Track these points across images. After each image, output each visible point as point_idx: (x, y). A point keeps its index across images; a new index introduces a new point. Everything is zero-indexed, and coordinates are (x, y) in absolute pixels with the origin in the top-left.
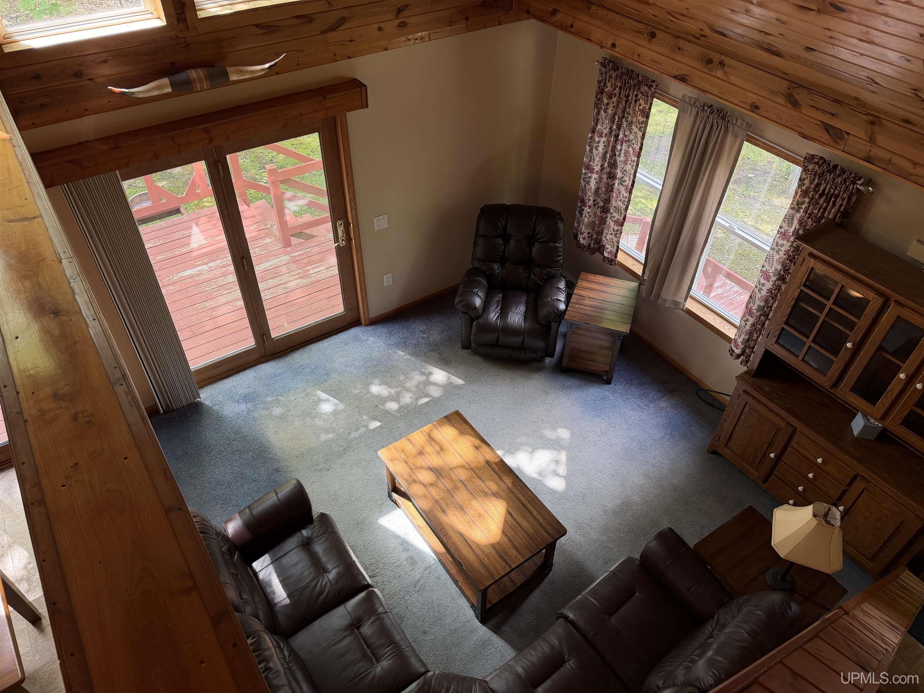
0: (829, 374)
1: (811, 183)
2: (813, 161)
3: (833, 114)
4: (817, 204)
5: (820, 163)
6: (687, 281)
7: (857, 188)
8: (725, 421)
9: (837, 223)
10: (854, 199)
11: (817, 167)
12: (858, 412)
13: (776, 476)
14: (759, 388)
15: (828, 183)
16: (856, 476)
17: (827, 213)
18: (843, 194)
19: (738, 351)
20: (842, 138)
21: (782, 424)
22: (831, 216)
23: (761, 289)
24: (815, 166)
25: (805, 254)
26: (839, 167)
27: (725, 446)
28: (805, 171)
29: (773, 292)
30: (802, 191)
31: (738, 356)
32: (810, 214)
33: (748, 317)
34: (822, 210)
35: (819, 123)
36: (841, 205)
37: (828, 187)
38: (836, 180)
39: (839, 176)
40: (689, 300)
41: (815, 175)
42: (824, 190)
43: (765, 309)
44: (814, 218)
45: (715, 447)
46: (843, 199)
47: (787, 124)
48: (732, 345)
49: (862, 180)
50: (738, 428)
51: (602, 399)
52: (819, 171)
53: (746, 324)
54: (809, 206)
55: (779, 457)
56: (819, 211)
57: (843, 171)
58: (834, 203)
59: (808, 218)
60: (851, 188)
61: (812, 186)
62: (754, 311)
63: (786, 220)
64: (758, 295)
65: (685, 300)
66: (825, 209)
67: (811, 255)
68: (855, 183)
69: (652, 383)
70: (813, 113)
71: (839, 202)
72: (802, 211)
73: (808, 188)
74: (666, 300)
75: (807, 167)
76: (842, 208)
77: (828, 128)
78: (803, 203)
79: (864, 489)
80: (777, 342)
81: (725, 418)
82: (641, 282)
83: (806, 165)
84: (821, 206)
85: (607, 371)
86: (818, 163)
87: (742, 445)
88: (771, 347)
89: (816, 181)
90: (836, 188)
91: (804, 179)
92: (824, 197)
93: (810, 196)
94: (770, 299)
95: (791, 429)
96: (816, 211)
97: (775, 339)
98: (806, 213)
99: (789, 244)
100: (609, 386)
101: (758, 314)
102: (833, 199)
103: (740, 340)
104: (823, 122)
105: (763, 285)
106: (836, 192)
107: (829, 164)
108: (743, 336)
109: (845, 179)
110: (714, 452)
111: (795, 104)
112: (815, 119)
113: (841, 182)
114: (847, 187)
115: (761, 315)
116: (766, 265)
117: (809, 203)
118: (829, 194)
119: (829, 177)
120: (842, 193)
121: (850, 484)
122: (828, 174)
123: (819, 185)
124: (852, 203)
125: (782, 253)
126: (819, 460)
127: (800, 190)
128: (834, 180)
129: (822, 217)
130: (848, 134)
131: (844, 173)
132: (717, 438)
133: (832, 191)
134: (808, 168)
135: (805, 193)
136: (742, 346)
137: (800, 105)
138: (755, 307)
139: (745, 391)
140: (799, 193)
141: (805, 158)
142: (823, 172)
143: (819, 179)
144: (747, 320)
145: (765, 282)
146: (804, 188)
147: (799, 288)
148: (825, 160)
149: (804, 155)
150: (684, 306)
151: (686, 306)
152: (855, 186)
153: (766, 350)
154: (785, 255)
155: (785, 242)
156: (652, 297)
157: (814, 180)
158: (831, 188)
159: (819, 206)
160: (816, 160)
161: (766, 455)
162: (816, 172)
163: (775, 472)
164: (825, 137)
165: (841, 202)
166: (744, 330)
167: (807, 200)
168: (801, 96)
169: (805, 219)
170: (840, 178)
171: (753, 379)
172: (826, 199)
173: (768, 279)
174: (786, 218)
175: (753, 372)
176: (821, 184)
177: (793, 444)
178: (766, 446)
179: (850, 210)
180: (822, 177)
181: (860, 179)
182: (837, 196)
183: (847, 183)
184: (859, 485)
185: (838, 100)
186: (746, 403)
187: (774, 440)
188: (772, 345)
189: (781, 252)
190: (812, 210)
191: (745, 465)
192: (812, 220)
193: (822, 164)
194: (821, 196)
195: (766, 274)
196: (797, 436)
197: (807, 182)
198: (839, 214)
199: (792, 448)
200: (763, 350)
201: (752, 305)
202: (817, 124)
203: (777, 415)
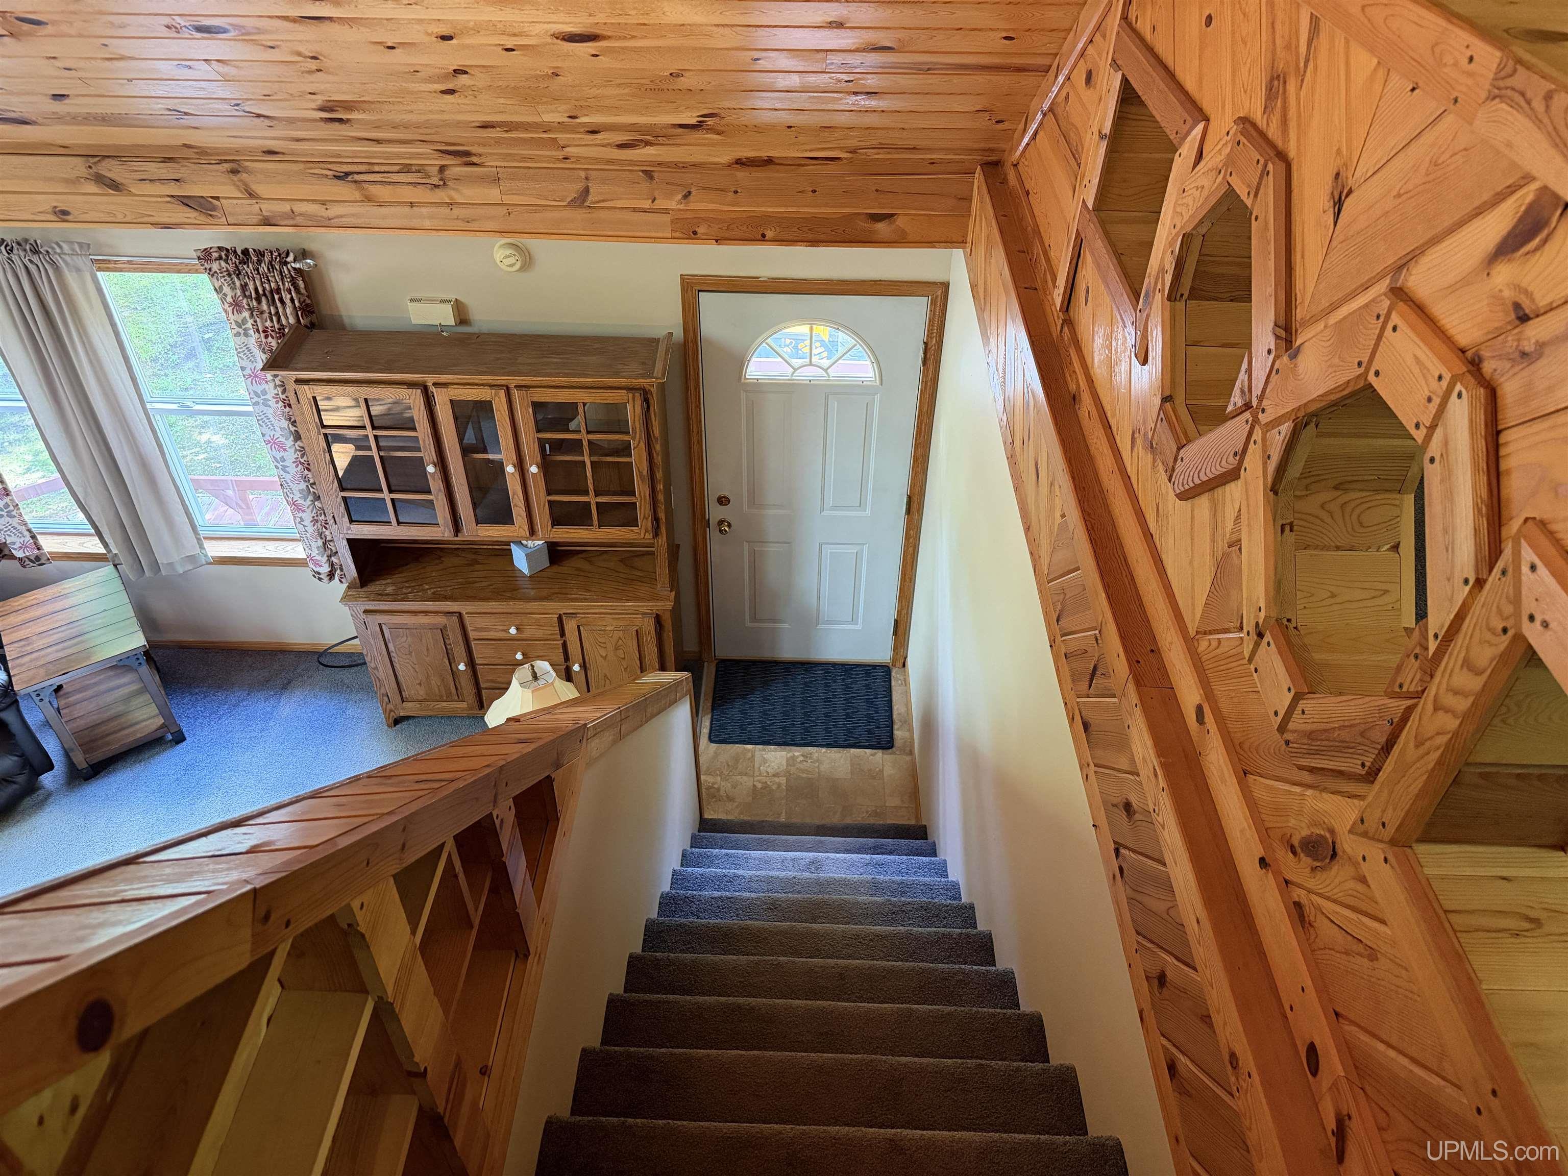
0: (440, 521)
1: (233, 289)
2: (213, 258)
3: (177, 180)
4: (262, 313)
5: (224, 257)
6: (180, 518)
7: (295, 269)
8: (376, 668)
9: (306, 326)
10: (301, 284)
11: (223, 264)
12: (508, 544)
13: (486, 689)
14: (380, 595)
15: (254, 278)
16: (560, 619)
17: (283, 318)
18: (284, 284)
19: (325, 569)
20: (214, 208)
21: (440, 620)
22: (292, 320)
23: (284, 467)
24: (220, 264)
25: (291, 386)
26: (251, 250)
27: (403, 701)
28: (213, 275)
29: (302, 460)
30: (231, 304)
31: (331, 575)
32: (264, 331)
33: (299, 515)
34: (274, 318)
35: (169, 199)
36: (292, 300)
37: (258, 283)
38: (261, 270)
39: (259, 262)
40: (207, 544)
41: (229, 275)
42: (256, 290)
43: (312, 490)
44: (273, 334)
45: (392, 713)
46: (289, 292)
47: (124, 220)
48: (311, 565)
49: (291, 255)
50: (397, 666)
51: (186, 770)
52: (231, 268)
53: (304, 526)
54: (255, 322)
55: (471, 663)
56: (272, 321)
57: (260, 254)
58: (281, 300)
59: (266, 337)
60: (286, 272)
61: (239, 292)
62: (301, 502)
63: (241, 355)
64: (288, 477)
65: (201, 547)
66: (277, 313)
67: (298, 381)
68: (286, 263)
69: (248, 695)
70: (148, 189)
71: (287, 297)
72: (251, 332)
73: (234, 298)
74: (171, 565)
75: (210, 270)
76: (297, 304)
77: (185, 201)
78: (244, 321)
79: (578, 627)
80: (351, 521)
81: (373, 665)
82: (113, 561)
83: (208, 267)
84: (270, 313)
85: (163, 726)
86: (220, 258)
87: (420, 684)
88: (349, 532)
89: (238, 283)
90: (268, 280)
91: (221, 287)
92: (264, 299)
93: (246, 307)
94: (306, 472)
95: (455, 619)
96: (268, 324)
97: (346, 519)
98: (258, 331)
99: (272, 385)
100: (184, 743)
101: (308, 502)
102: (276, 297)
103: (315, 552)
104: (172, 196)
105: (282, 459)
106: (273, 285)
107: (235, 252)
108: (314, 545)
109: (270, 263)
110: (397, 722)
111: (115, 186)
112: (160, 196)
113: (269, 269)
114: (281, 272)
115: (313, 502)
116: (265, 430)
117: (252, 316)
118: (267, 293)
119: (249, 269)
120: (280, 283)
121: (563, 634)
122: (245, 266)
123: (244, 287)
124: (303, 291)
125: (272, 402)
126: (513, 631)
127: (227, 305)
128: (258, 270)
129: (282, 327)
130: (217, 198)
131: (263, 256)
132: (386, 699)
133: (267, 286)
134: (213, 270)
135: (236, 306)
136: (325, 559)
137: (122, 184)
138: (297, 496)
139: (366, 612)
140: (230, 310)
141: (199, 258)
142: (237, 266)
143: (239, 278)
144: (302, 519)
145: (282, 454)
146: (229, 299)
147: (319, 433)
148: (227, 250)
149: (194, 255)
150: (206, 556)
151: (210, 554)
152: (289, 266)
153: (348, 540)
154: (277, 402)
155: (265, 386)
156: (148, 573)
157: (234, 283)
158: (262, 283)
159: (266, 315)
160: (215, 255)
161: (454, 673)
162: (227, 270)
163: (483, 685)
164: (191, 215)
165: (289, 296)
166: (308, 535)
167: (246, 314)
168: (112, 170)
169: (264, 340)
170: (263, 265)
171: (363, 589)
172: (268, 301)
173: (282, 448)
174: (239, 353)
175: (358, 581)
176: (246, 284)
177: (472, 635)
178: (447, 661)
179: (308, 301)
180: (240, 273)
181: (288, 255)
182: (278, 291)
183: (277, 267)
184: (570, 626)
185: (169, 158)
186: (380, 625)
187: (449, 647)
188: (349, 528)
189: (270, 403)
190: (263, 323)
191: (444, 704)
192: (273, 338)
193: (227, 256)
194: (259, 302)
195: (275, 443)
196: (467, 620)
197: (226, 289)
198: (299, 313)
199: (475, 640)
200: (345, 542)
201: (292, 496)
202: (169, 202)
203: (426, 613)
